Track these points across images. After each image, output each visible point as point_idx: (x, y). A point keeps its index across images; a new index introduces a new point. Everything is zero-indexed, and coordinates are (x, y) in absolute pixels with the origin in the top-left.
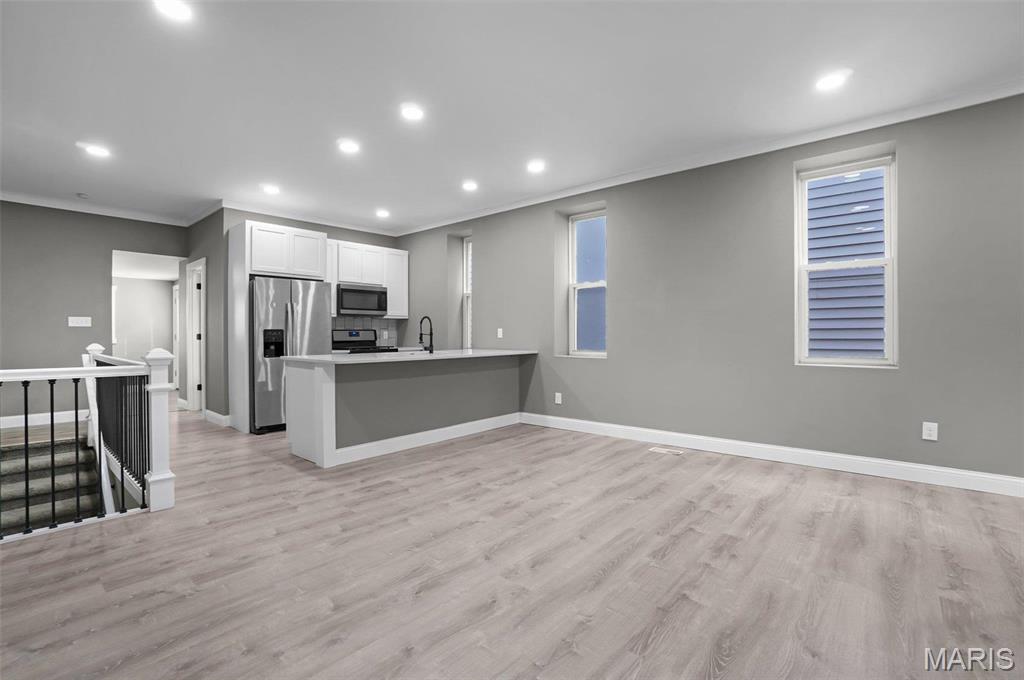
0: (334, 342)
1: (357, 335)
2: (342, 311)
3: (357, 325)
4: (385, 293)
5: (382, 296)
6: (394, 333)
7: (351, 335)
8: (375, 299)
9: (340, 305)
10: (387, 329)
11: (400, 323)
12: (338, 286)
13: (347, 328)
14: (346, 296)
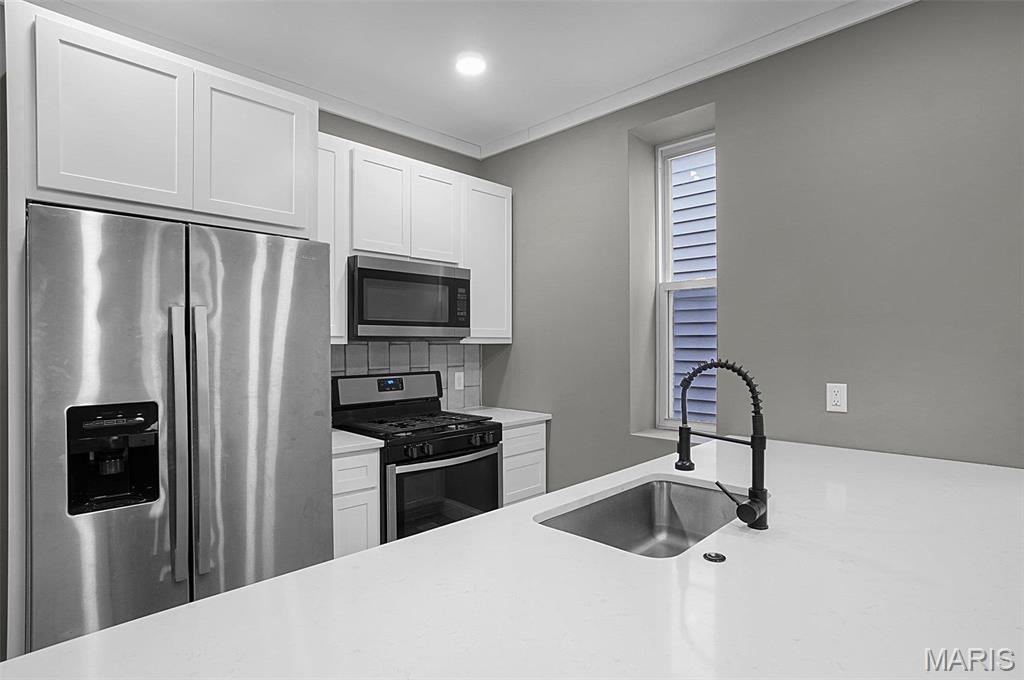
0: (337, 408)
1: (398, 385)
2: (363, 330)
3: (398, 361)
4: (466, 284)
5: (457, 287)
6: (477, 376)
7: (383, 386)
8: (441, 295)
9: (357, 313)
10: (461, 366)
11: (492, 355)
12: (352, 260)
13: (374, 368)
14: (371, 290)
